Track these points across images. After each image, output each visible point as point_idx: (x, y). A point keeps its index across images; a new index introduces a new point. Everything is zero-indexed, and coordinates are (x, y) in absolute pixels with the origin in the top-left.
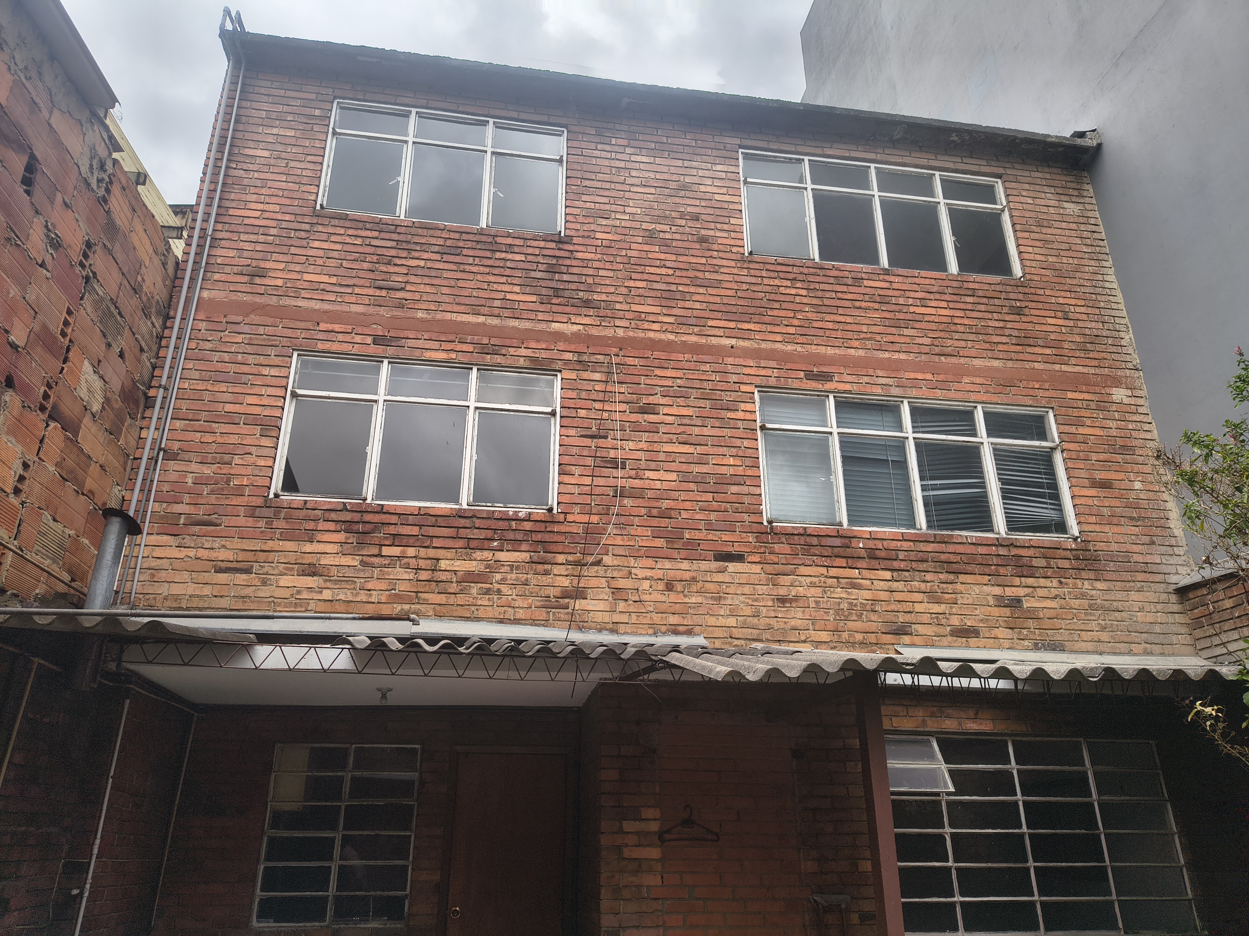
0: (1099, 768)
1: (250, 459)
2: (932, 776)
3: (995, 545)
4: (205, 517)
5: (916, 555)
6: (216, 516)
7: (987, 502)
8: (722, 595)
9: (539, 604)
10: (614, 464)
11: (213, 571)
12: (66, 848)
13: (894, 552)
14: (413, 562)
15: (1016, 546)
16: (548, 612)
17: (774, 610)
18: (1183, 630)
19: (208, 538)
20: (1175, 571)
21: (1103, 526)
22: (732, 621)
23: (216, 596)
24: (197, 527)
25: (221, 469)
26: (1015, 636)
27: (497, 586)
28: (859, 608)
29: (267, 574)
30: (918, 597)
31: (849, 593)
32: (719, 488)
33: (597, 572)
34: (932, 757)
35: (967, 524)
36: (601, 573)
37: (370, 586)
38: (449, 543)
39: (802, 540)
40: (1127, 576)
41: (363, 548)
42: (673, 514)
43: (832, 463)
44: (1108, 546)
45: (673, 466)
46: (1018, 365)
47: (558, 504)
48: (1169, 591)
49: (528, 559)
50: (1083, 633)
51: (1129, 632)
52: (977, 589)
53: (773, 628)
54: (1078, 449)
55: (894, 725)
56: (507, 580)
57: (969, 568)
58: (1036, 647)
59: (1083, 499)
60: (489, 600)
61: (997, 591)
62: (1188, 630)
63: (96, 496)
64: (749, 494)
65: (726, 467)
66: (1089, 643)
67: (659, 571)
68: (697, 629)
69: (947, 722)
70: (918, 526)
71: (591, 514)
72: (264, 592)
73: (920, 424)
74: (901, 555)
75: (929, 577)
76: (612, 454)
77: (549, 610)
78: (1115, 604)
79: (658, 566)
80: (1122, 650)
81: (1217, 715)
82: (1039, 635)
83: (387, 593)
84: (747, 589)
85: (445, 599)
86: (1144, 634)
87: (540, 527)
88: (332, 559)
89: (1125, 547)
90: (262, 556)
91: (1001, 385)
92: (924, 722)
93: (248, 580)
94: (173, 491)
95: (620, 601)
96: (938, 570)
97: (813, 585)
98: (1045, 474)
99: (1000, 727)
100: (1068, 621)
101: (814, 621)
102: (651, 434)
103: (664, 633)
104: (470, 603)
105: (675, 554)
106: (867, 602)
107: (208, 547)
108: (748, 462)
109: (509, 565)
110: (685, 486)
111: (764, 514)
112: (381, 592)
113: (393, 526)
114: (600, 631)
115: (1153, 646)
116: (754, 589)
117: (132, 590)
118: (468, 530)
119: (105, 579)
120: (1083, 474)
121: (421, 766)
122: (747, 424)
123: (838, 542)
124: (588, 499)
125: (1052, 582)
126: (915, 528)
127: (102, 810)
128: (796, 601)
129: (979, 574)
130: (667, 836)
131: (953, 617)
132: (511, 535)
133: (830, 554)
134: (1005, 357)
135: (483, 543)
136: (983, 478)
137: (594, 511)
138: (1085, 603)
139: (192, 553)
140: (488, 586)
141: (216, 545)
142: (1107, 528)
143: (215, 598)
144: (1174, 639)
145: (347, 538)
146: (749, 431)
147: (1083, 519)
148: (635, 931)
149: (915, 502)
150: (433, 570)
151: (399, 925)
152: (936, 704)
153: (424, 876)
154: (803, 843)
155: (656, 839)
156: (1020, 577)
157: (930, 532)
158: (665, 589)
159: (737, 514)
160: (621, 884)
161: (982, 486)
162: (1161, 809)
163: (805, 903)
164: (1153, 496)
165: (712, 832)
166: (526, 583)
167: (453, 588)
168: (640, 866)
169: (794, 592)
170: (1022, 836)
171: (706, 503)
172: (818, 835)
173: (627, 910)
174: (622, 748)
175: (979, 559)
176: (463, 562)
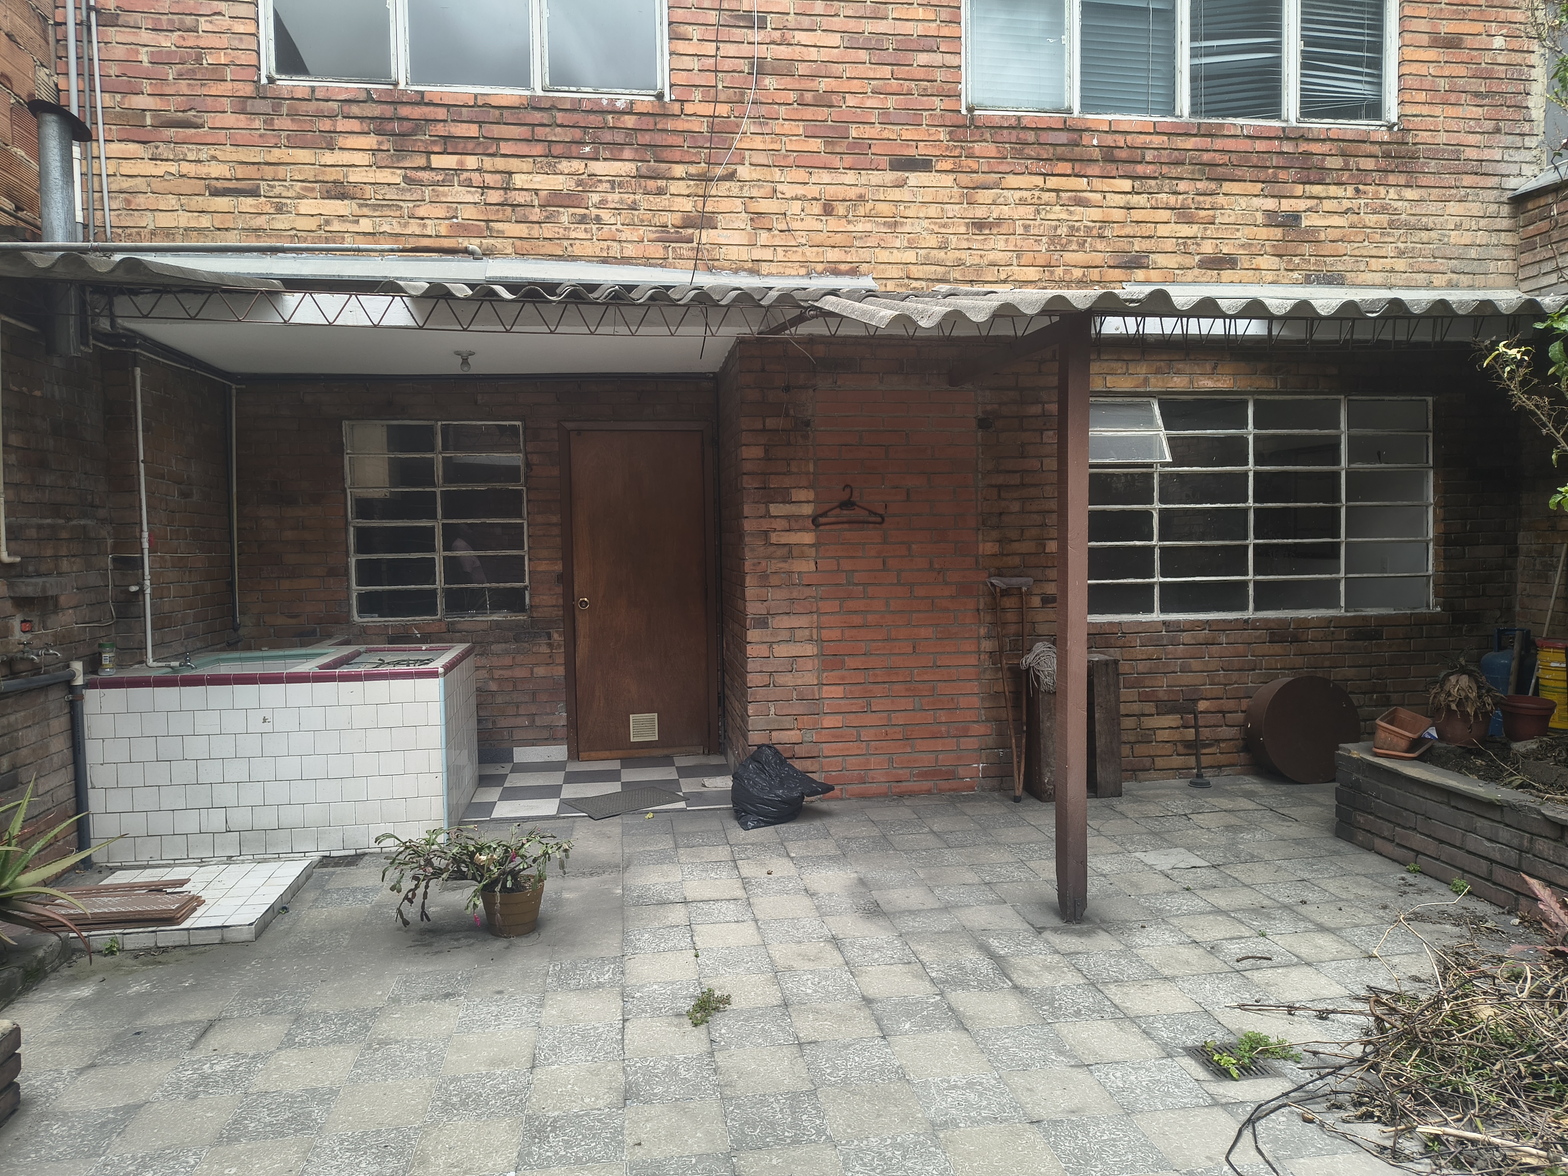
0: (1356, 431)
1: (223, 23)
2: (1148, 444)
3: (1279, 138)
4: (180, 114)
5: (1170, 155)
6: (193, 113)
7: (1279, 73)
8: (898, 219)
9: (653, 236)
10: (749, 21)
11: (207, 194)
12: (110, 542)
13: (1139, 151)
14: (476, 177)
15: (1308, 140)
16: (666, 248)
17: (967, 239)
18: (1507, 254)
19: (190, 146)
20: (1516, 172)
21: (1433, 107)
22: (910, 256)
23: (219, 229)
24: (173, 130)
25: (184, 39)
26: (1283, 266)
27: (594, 212)
28: (1082, 233)
29: (280, 196)
30: (1164, 215)
31: (1071, 213)
32: (902, 57)
33: (729, 190)
34: (1150, 422)
35: (1246, 107)
36: (735, 191)
37: (421, 212)
38: (523, 149)
39: (1013, 136)
40: (1450, 180)
41: (404, 158)
42: (835, 99)
43: (1067, 15)
44: (1434, 137)
45: (837, 23)
47: (670, 87)
48: (1502, 199)
49: (634, 172)
50: (1373, 260)
51: (1435, 258)
52: (1243, 202)
53: (964, 264)
55: (1108, 385)
56: (607, 202)
57: (1239, 172)
58: (1308, 281)
59: (1415, 65)
60: (586, 230)
61: (1270, 204)
62: (1512, 254)
63: (14, 83)
64: (944, 66)
65: (912, 23)
66: (1379, 274)
67: (814, 187)
68: (864, 267)
69: (1175, 379)
70: (1178, 112)
71: (716, 102)
72: (281, 222)
74: (1149, 156)
75: (1182, 186)
76: (746, 4)
77: (668, 244)
78: (1424, 219)
79: (814, 179)
80: (1419, 283)
81: (1522, 360)
82: (1314, 264)
83: (447, 222)
84: (933, 211)
85: (526, 231)
86: (1453, 261)
87: (648, 123)
88: (364, 174)
89: (1458, 138)
90: (269, 171)
92: (1146, 380)
93: (256, 206)
94: (125, 75)
95: (761, 231)
96: (1197, 177)
97: (1023, 202)
98: (1370, 27)
99: (1243, 384)
100: (1356, 245)
101: (1019, 253)
103: (820, 274)
104: (560, 236)
105: (836, 161)
106: (1094, 224)
107: (193, 158)
108: (945, 14)
109: (609, 181)
110: (853, 55)
111: (963, 96)
112: (439, 221)
113: (442, 124)
114: (736, 271)
115: (1462, 276)
116: (942, 209)
117: (104, 222)
118: (548, 129)
119: (60, 205)
120: (1423, 25)
121: (525, 446)
123: (1063, 138)
124: (712, 79)
125: (1345, 190)
126: (1173, 115)
127: (140, 500)
128: (998, 225)
129: (1251, 181)
130: (822, 520)
131: (1205, 241)
132: (607, 137)
133: (1050, 156)
135: (570, 148)
136: (1279, 35)
137: (722, 97)
138: (1384, 219)
139: (173, 168)
140: (583, 211)
141: (203, 156)
142: (1438, 110)
143: (218, 232)
144: (1492, 266)
145: (380, 143)
147: (1407, 97)
148: (786, 617)
149: (1178, 75)
150: (505, 189)
151: (521, 617)
152: (1165, 357)
153: (543, 567)
154: (984, 524)
155: (809, 523)
156: (1304, 183)
157: (1193, 120)
158: (821, 212)
159: (925, 98)
160: (768, 572)
161: (1276, 48)
162: (1421, 479)
163: (981, 586)
164: (1517, 58)
165: (876, 514)
166: (633, 207)
167: (536, 214)
168: (790, 552)
169: (996, 212)
170: (1246, 511)
171: (881, 82)
172: (1001, 514)
173: (776, 597)
174: (768, 420)
175: (1254, 159)
176: (546, 176)
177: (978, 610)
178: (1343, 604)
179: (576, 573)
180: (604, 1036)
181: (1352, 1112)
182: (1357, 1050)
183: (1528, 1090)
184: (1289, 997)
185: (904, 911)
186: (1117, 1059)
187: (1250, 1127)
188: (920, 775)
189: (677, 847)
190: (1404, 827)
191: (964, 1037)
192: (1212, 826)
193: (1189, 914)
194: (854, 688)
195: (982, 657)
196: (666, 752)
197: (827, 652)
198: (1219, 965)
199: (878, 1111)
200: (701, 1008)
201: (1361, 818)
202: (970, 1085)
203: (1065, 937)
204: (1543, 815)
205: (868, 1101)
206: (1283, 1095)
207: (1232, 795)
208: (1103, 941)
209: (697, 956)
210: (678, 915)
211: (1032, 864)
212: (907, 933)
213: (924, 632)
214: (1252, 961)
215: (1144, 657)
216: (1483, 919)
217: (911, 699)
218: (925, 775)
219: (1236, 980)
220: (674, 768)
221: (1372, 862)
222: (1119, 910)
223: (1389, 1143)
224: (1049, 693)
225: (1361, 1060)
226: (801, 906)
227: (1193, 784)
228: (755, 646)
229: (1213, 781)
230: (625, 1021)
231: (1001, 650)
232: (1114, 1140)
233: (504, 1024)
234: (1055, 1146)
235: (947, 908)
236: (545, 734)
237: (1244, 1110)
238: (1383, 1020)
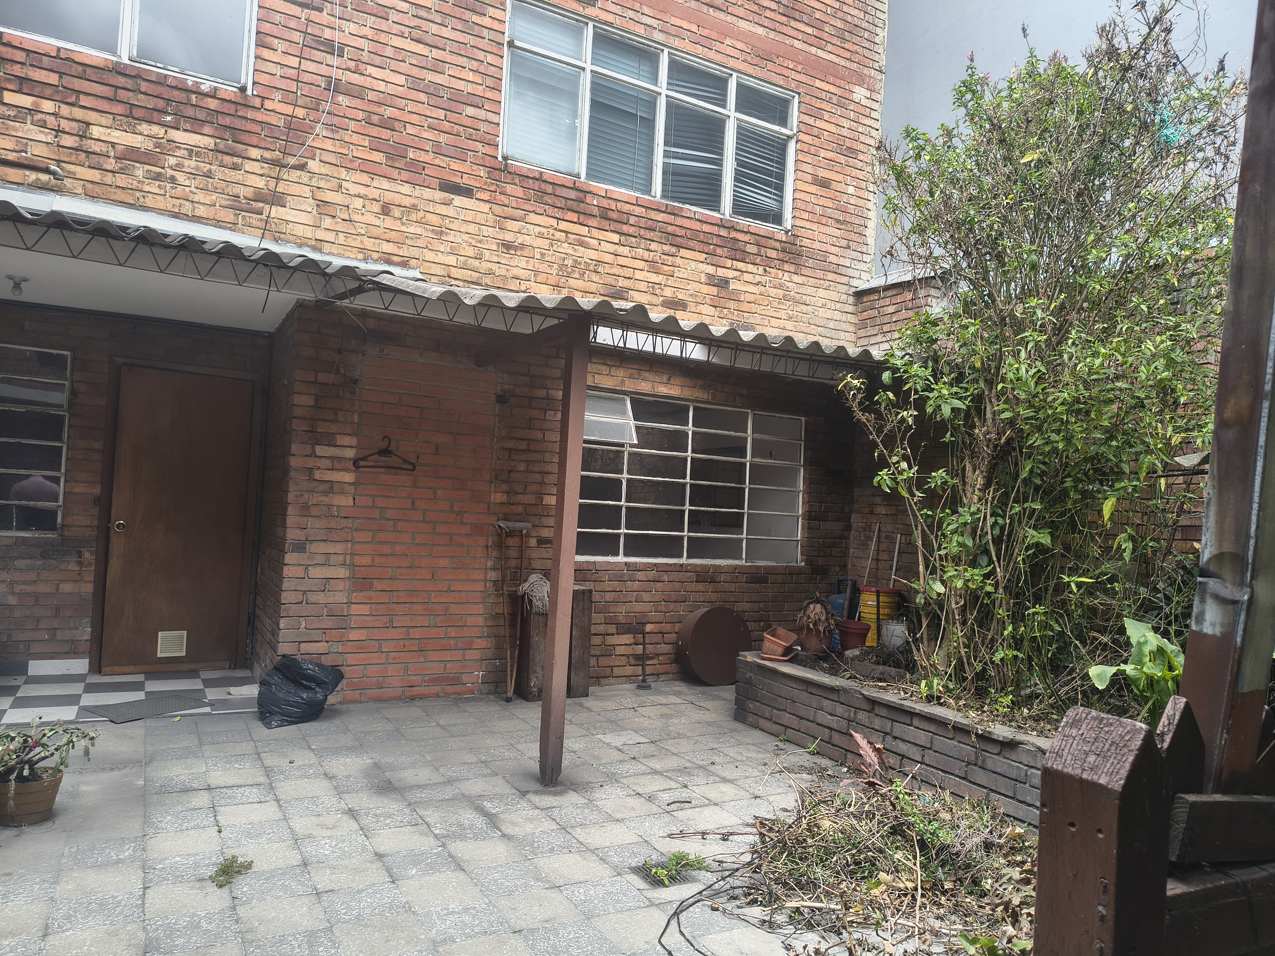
0: (757, 436)
2: (621, 428)
3: (718, 225)
5: (646, 222)
7: (721, 181)
8: (444, 229)
9: (226, 203)
10: (330, 47)
13: (625, 215)
14: (51, 121)
15: (736, 230)
16: (237, 215)
17: (498, 255)
18: (851, 329)
20: (858, 276)
21: (812, 224)
22: (452, 260)
26: (717, 314)
27: (170, 172)
28: (583, 267)
30: (640, 264)
31: (575, 250)
32: (453, 106)
33: (299, 177)
34: (624, 413)
35: (698, 200)
36: (305, 180)
38: (103, 105)
39: (536, 185)
40: (820, 274)
42: (397, 125)
43: (580, 105)
44: (812, 244)
45: (403, 67)
46: (780, 38)
47: (253, 84)
48: (849, 293)
49: (212, 146)
52: (693, 265)
53: (494, 274)
54: (811, 142)
55: (596, 382)
56: (183, 166)
57: (691, 244)
58: (732, 326)
59: (803, 194)
60: (159, 186)
61: (711, 269)
62: (854, 329)
64: (486, 121)
65: (463, 82)
66: (776, 329)
67: (375, 190)
68: (413, 262)
69: (642, 384)
70: (653, 193)
71: (296, 105)
73: (675, 82)
74: (632, 220)
75: (654, 246)
76: (328, 34)
77: (238, 212)
78: (804, 297)
79: (375, 184)
81: (860, 388)
82: (736, 316)
84: (472, 228)
85: (99, 177)
86: (820, 328)
87: (231, 109)
89: (826, 247)
91: (759, 56)
92: (623, 381)
95: (326, 217)
96: (663, 241)
97: (540, 236)
98: (777, 162)
99: (687, 393)
100: (763, 307)
101: (536, 272)
102: (378, 20)
103: (376, 261)
104: (133, 187)
105: (395, 174)
106: (591, 262)
108: (490, 82)
109: (187, 149)
110: (414, 95)
111: (500, 147)
113: (19, 66)
114: (300, 246)
115: (825, 339)
116: (479, 228)
118: (131, 94)
120: (808, 168)
121: (72, 375)
122: (493, 35)
123: (572, 194)
124: (293, 86)
125: (758, 269)
126: (650, 195)
128: (522, 249)
129: (698, 251)
130: (362, 463)
131: (667, 288)
132: (190, 112)
133: (563, 206)
134: (769, 25)
135: (151, 114)
136: (721, 154)
137: (300, 102)
138: (781, 293)
140: (159, 170)
142: (815, 227)
144: (842, 335)
146: (494, 44)
147: (797, 214)
148: (323, 544)
149: (654, 167)
150: (81, 137)
151: (50, 535)
152: (636, 367)
153: (80, 489)
154: (496, 478)
155: (350, 465)
156: (733, 259)
157: (663, 201)
158: (380, 212)
159: (470, 142)
160: (310, 503)
161: (719, 163)
162: (796, 472)
163: (491, 527)
164: (861, 202)
165: (409, 463)
166: (209, 175)
167: (111, 164)
168: (331, 488)
169: (520, 239)
170: (684, 485)
171: (436, 121)
172: (510, 471)
173: (315, 526)
174: (320, 375)
175: (702, 237)
176: (124, 133)
177: (487, 546)
178: (744, 557)
179: (115, 496)
180: (123, 903)
181: (744, 900)
182: (747, 858)
183: (852, 873)
184: (702, 828)
185: (413, 786)
186: (581, 880)
187: (676, 918)
188: (430, 681)
189: (201, 744)
190: (778, 710)
191: (462, 875)
192: (652, 715)
193: (635, 775)
194: (379, 607)
195: (488, 584)
196: (192, 666)
197: (358, 576)
198: (655, 809)
199: (387, 937)
200: (224, 872)
201: (751, 705)
202: (466, 910)
203: (543, 797)
204: (863, 694)
205: (378, 931)
206: (698, 893)
207: (666, 693)
208: (572, 798)
209: (220, 832)
210: (202, 799)
211: (519, 747)
212: (416, 802)
213: (442, 562)
214: (678, 804)
215: (610, 589)
216: (826, 769)
217: (427, 617)
218: (435, 681)
219: (667, 818)
220: (200, 680)
221: (757, 735)
222: (586, 776)
223: (767, 918)
224: (539, 614)
225: (749, 864)
226: (321, 787)
227: (639, 687)
228: (291, 568)
229: (653, 685)
230: (145, 888)
231: (503, 580)
232: (578, 938)
233: (13, 901)
234: (533, 947)
235: (449, 782)
236: (66, 648)
237: (672, 907)
238: (764, 835)
